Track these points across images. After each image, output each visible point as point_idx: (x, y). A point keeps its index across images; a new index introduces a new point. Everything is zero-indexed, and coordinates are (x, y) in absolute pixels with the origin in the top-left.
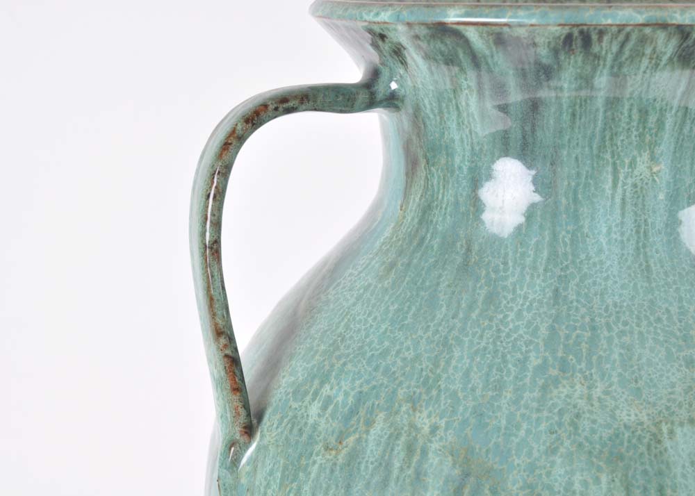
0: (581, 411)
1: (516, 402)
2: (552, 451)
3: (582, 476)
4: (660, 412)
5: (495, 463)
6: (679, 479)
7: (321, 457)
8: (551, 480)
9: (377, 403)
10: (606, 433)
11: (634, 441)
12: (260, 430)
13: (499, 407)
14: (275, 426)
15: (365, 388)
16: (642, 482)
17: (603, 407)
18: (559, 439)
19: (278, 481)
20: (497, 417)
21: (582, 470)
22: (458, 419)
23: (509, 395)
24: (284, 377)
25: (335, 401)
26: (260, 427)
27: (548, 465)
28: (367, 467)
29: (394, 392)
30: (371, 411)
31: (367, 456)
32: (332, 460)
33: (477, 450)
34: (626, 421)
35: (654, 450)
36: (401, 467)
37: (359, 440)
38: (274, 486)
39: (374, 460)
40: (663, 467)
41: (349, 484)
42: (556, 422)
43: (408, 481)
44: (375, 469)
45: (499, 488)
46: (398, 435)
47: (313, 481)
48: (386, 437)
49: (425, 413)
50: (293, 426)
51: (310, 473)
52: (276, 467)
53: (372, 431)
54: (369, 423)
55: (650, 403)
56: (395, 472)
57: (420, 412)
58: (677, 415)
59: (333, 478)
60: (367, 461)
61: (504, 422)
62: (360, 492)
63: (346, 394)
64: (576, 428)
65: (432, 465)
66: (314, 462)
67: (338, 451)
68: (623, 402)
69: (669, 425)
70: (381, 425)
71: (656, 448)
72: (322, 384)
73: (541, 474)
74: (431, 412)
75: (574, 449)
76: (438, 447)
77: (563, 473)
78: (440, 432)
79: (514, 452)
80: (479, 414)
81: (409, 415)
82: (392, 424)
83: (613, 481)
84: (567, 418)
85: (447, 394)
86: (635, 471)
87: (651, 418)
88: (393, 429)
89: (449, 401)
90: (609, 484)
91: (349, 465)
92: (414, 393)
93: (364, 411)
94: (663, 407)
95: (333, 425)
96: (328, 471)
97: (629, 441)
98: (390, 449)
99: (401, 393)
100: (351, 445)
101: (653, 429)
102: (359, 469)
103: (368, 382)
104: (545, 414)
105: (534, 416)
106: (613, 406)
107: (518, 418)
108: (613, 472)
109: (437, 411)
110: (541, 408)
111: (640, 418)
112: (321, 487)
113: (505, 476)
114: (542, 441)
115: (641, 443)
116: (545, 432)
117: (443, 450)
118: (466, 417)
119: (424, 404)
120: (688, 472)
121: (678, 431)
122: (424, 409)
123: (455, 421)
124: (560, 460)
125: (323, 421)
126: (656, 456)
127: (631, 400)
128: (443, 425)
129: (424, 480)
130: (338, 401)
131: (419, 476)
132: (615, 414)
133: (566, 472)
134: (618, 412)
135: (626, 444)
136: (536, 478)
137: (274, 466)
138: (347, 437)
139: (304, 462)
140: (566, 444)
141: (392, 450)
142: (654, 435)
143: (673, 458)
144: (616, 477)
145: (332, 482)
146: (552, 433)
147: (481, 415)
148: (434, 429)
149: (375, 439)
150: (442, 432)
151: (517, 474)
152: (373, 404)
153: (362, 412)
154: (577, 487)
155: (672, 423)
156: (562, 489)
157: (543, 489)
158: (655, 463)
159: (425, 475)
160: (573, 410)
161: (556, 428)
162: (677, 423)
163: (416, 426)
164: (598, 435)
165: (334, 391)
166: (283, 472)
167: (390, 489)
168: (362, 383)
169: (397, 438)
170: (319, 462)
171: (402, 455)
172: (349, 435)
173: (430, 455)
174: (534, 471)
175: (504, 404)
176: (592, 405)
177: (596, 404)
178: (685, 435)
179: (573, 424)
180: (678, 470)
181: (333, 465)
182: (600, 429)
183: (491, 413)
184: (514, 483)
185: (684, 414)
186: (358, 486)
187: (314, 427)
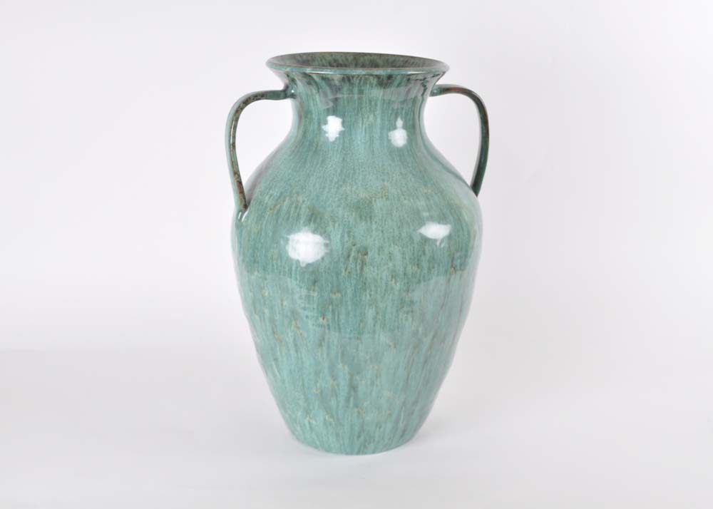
0: (348, 195)
1: (329, 192)
2: (339, 206)
4: (373, 194)
5: (321, 210)
7: (269, 212)
8: (338, 215)
9: (286, 194)
10: (355, 201)
11: (364, 203)
13: (324, 194)
14: (254, 205)
16: (365, 215)
17: (355, 193)
18: (341, 203)
19: (255, 222)
20: (323, 197)
21: (347, 212)
23: (327, 190)
24: (257, 189)
25: (274, 195)
27: (337, 210)
28: (283, 214)
29: (292, 191)
30: (285, 197)
32: (272, 213)
33: (316, 207)
34: (362, 197)
36: (293, 213)
37: (280, 206)
39: (285, 212)
40: (372, 210)
41: (277, 219)
43: (295, 217)
44: (285, 214)
45: (322, 218)
46: (293, 204)
47: (266, 220)
48: (289, 204)
50: (260, 204)
51: (265, 218)
53: (285, 203)
54: (284, 201)
55: (370, 192)
56: (292, 215)
57: (300, 196)
58: (378, 195)
60: (283, 212)
61: (325, 198)
62: (281, 222)
63: (277, 193)
64: (346, 199)
65: (302, 212)
67: (274, 210)
68: (361, 192)
69: (375, 198)
70: (287, 201)
71: (370, 205)
72: (269, 190)
73: (335, 213)
74: (303, 196)
75: (345, 206)
77: (341, 213)
79: (327, 207)
80: (318, 196)
81: (296, 197)
82: (291, 200)
84: (344, 196)
85: (308, 191)
86: (363, 212)
87: (370, 196)
88: (291, 202)
89: (309, 193)
90: (355, 215)
91: (277, 214)
92: (298, 191)
95: (273, 202)
96: (271, 216)
97: (362, 203)
99: (294, 191)
100: (278, 208)
101: (370, 199)
102: (280, 215)
103: (284, 188)
105: (334, 196)
106: (358, 193)
107: (329, 197)
109: (305, 196)
110: (336, 194)
111: (366, 196)
112: (269, 221)
113: (324, 214)
114: (336, 203)
115: (366, 204)
116: (337, 201)
117: (306, 207)
118: (313, 197)
119: (301, 194)
120: (379, 212)
121: (377, 200)
123: (310, 199)
124: (341, 209)
125: (269, 201)
126: (370, 207)
127: (364, 191)
128: (306, 200)
129: (300, 216)
132: (358, 195)
133: (343, 212)
136: (333, 214)
137: (254, 217)
139: (263, 215)
140: (343, 204)
141: (291, 208)
142: (370, 201)
143: (375, 208)
144: (358, 213)
145: (272, 219)
146: (339, 201)
148: (304, 201)
149: (285, 205)
150: (306, 202)
151: (328, 213)
153: (282, 198)
154: (346, 216)
156: (341, 217)
157: (335, 217)
158: (370, 209)
160: (346, 194)
161: (340, 199)
162: (377, 198)
163: (298, 201)
164: (353, 201)
165: (273, 192)
166: (257, 218)
167: (290, 220)
168: (282, 189)
170: (268, 214)
171: (294, 209)
172: (277, 205)
173: (302, 209)
174: (333, 212)
176: (352, 193)
178: (379, 201)
180: (377, 211)
182: (354, 199)
183: (321, 196)
184: (327, 216)
185: (380, 195)
186: (280, 220)
187: (267, 204)
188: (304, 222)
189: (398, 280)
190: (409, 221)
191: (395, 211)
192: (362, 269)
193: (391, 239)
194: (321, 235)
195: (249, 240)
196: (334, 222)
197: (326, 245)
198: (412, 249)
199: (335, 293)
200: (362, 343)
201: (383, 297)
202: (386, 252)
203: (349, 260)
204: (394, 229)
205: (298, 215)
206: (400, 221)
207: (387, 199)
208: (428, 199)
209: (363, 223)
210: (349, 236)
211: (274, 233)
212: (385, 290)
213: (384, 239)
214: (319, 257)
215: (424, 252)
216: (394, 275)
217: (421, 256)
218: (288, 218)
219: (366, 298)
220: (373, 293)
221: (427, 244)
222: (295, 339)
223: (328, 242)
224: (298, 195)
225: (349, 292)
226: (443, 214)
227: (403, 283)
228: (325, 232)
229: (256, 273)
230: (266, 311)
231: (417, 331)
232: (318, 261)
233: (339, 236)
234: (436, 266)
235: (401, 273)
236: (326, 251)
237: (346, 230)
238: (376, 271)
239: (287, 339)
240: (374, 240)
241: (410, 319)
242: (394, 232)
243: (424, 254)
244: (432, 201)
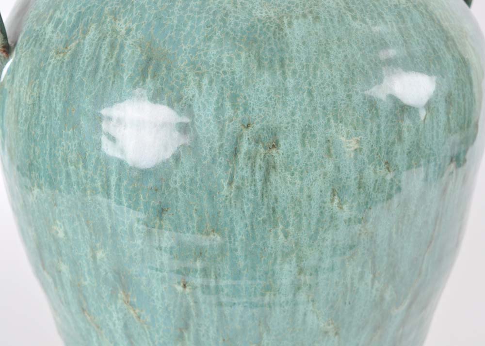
0: (228, 12)
1: (184, 8)
2: (209, 39)
3: (228, 54)
4: (283, 10)
5: (169, 50)
6: (295, 53)
7: (53, 59)
8: (207, 58)
9: (90, 18)
10: (245, 25)
11: (264, 29)
12: (15, 50)
13: (173, 13)
14: (25, 44)
15: (83, 10)
16: (270, 56)
17: (244, 8)
18: (213, 30)
19: (27, 81)
20: (171, 19)
21: (228, 50)
22: (145, 23)
23: (179, 4)
24: (31, 12)
25: (63, 21)
26: (15, 48)
27: (206, 48)
28: (84, 62)
29: (102, 9)
30: (87, 24)
31: (84, 54)
32: (61, 60)
33: (158, 42)
34: (259, 17)
35: (278, 35)
36: (107, 58)
37: (78, 45)
38: (25, 85)
39: (88, 56)
40: (284, 46)
41: (72, 74)
42: (211, 20)
43: (111, 67)
44: (89, 62)
45: (172, 66)
46: (104, 37)
47: (49, 77)
48: (96, 40)
49: (123, 21)
50: (36, 42)
51: (47, 72)
52: (25, 72)
53: (87, 37)
54: (85, 32)
55: (276, 4)
56: (103, 62)
57: (119, 20)
58: (295, 12)
59: (62, 72)
60: (84, 58)
61: (176, 22)
62: (79, 79)
63: (71, 15)
64: (225, 23)
65: (127, 55)
66: (50, 64)
67: (65, 53)
68: (258, 5)
69: (289, 18)
70: (93, 32)
71: (279, 34)
72: (55, 11)
73: (201, 54)
74: (126, 19)
75: (223, 37)
76: (131, 43)
77: (215, 53)
78: (133, 33)
79: (182, 41)
80: (158, 17)
81: (112, 23)
82: (100, 31)
83: (250, 56)
84: (218, 17)
85: (138, 7)
86: (264, 49)
87: (277, 14)
88: (101, 34)
89: (139, 11)
90: (247, 58)
91: (72, 62)
92: (116, 8)
93: (83, 24)
94: (285, 7)
95: (62, 37)
96: (58, 68)
97: (261, 30)
98: (99, 48)
99: (107, 10)
100: (73, 48)
101: (278, 21)
102: (78, 63)
103: (84, 5)
104: (204, 15)
105: (196, 16)
106: (251, 7)
107: (185, 19)
108: (249, 50)
109: (131, 19)
110: (201, 11)
111: (269, 15)
112: (54, 80)
113: (176, 57)
114: (201, 33)
115: (269, 31)
116: (204, 27)
117: (134, 44)
118: (150, 21)
119: (122, 15)
120: (301, 49)
121: (295, 22)
122: (121, 18)
123: (142, 24)
124: (214, 44)
125: (55, 35)
126: (279, 39)
127: (264, 3)
128: (135, 28)
129: (122, 65)
130: (65, 21)
131: (118, 63)
132: (252, 12)
133: (218, 52)
134: (254, 11)
135: (258, 32)
136: (197, 57)
137: (24, 71)
138: (71, 43)
139: (43, 65)
140: (217, 34)
141: (101, 48)
142: (278, 25)
143: (290, 40)
144: (252, 53)
145: (61, 74)
146: (208, 27)
147: (161, 18)
148: (129, 31)
149: (89, 42)
150: (134, 32)
151: (184, 56)
152: (88, 19)
153: (81, 26)
154: (225, 61)
155: (291, 17)
156: (214, 64)
157: (201, 65)
158: (278, 43)
159: (122, 62)
160: (223, 11)
161: (211, 24)
162: (294, 18)
163: (116, 30)
164: (239, 27)
165: (63, 15)
166: (30, 74)
167: (99, 74)
168: (81, 6)
169: (103, 40)
170: (52, 63)
171: (107, 50)
172: (72, 42)
173: (126, 48)
174: (196, 53)
175: (176, 10)
176: (237, 8)
177: (239, 6)
178: (299, 24)
179: (223, 21)
180: (294, 48)
181: (61, 63)
182: (241, 23)
183: (167, 17)
184: (182, 62)
185: (299, 11)
186: (78, 75)
187: (50, 40)
188: (131, 78)
189: (346, 198)
190: (367, 67)
191: (335, 47)
192: (266, 179)
193: (330, 108)
194: (170, 105)
195: (17, 122)
196: (200, 75)
197: (184, 129)
198: (375, 130)
199: (208, 234)
200: (268, 331)
201: (313, 238)
202: (319, 138)
203: (237, 162)
204: (334, 87)
205: (118, 62)
206: (348, 66)
207: (317, 18)
208: (401, 17)
209: (266, 76)
210: (234, 106)
211: (66, 103)
212: (318, 221)
213: (315, 109)
214: (168, 155)
215: (400, 133)
216: (337, 190)
217: (393, 143)
218: (96, 71)
219: (277, 240)
220: (291, 229)
221: (405, 116)
222: (125, 326)
223: (186, 120)
224: (115, 19)
225: (239, 229)
226: (434, 50)
227: (355, 204)
228: (179, 99)
229: (36, 191)
230: (64, 268)
231: (382, 298)
232: (165, 163)
233: (212, 108)
234: (422, 161)
235: (353, 183)
236: (182, 141)
237: (228, 93)
238: (298, 182)
239: (111, 324)
240: (293, 114)
241: (369, 277)
242: (335, 93)
243: (400, 139)
244: (410, 25)
